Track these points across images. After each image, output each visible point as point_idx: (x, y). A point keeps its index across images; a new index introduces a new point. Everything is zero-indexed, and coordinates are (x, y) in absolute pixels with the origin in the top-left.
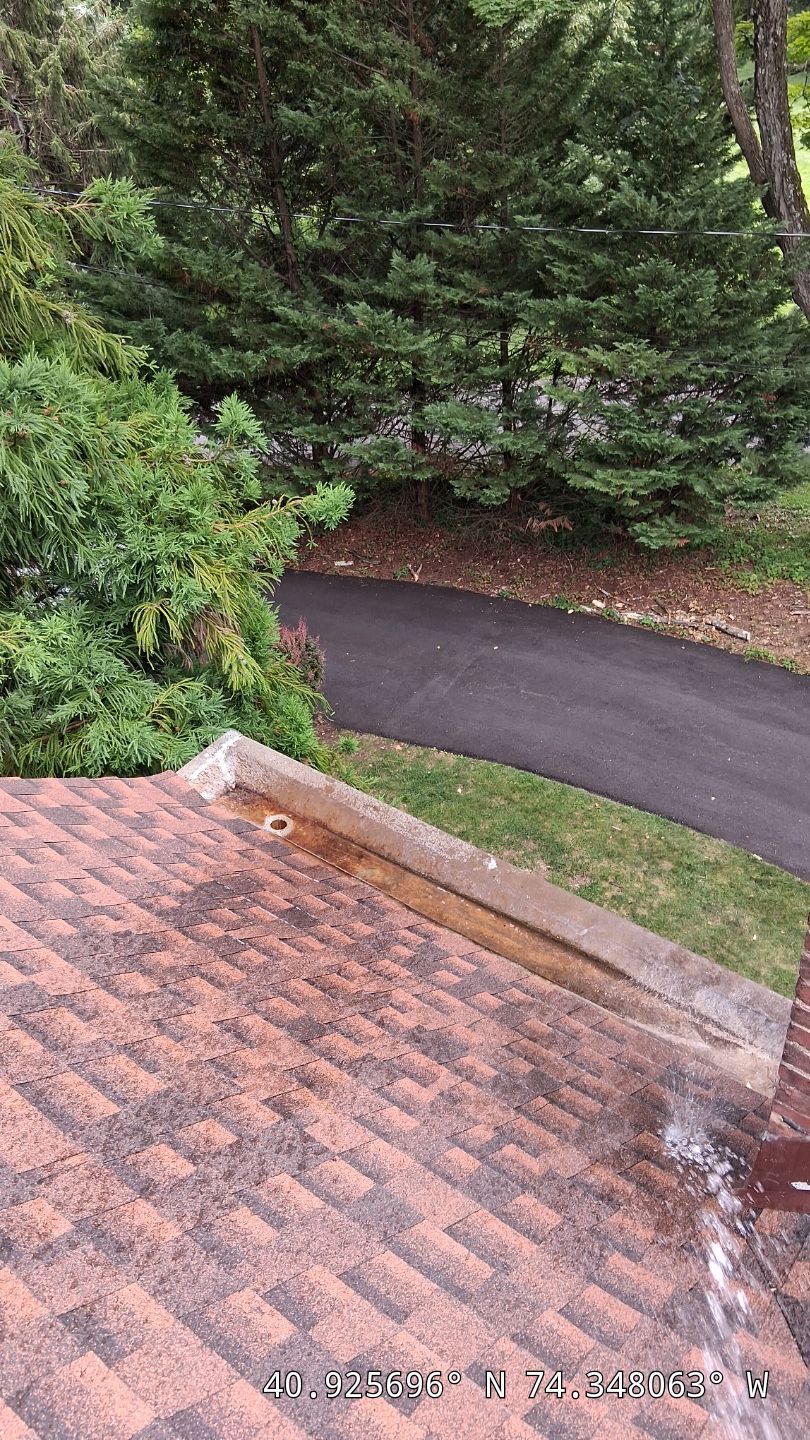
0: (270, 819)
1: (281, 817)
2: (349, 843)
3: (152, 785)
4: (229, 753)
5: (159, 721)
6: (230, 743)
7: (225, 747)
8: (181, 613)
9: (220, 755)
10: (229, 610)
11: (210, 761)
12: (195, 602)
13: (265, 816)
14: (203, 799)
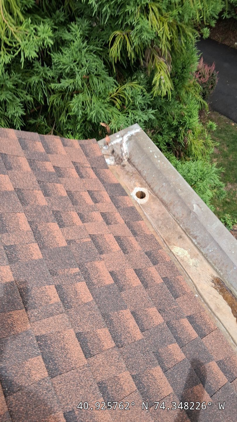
0: (138, 189)
1: (144, 190)
2: (177, 225)
3: (79, 147)
4: (130, 138)
5: (114, 101)
6: (133, 132)
7: (129, 134)
8: (136, 42)
9: (126, 138)
10: (164, 46)
11: (118, 141)
12: (145, 36)
13: (135, 186)
14: (105, 163)
